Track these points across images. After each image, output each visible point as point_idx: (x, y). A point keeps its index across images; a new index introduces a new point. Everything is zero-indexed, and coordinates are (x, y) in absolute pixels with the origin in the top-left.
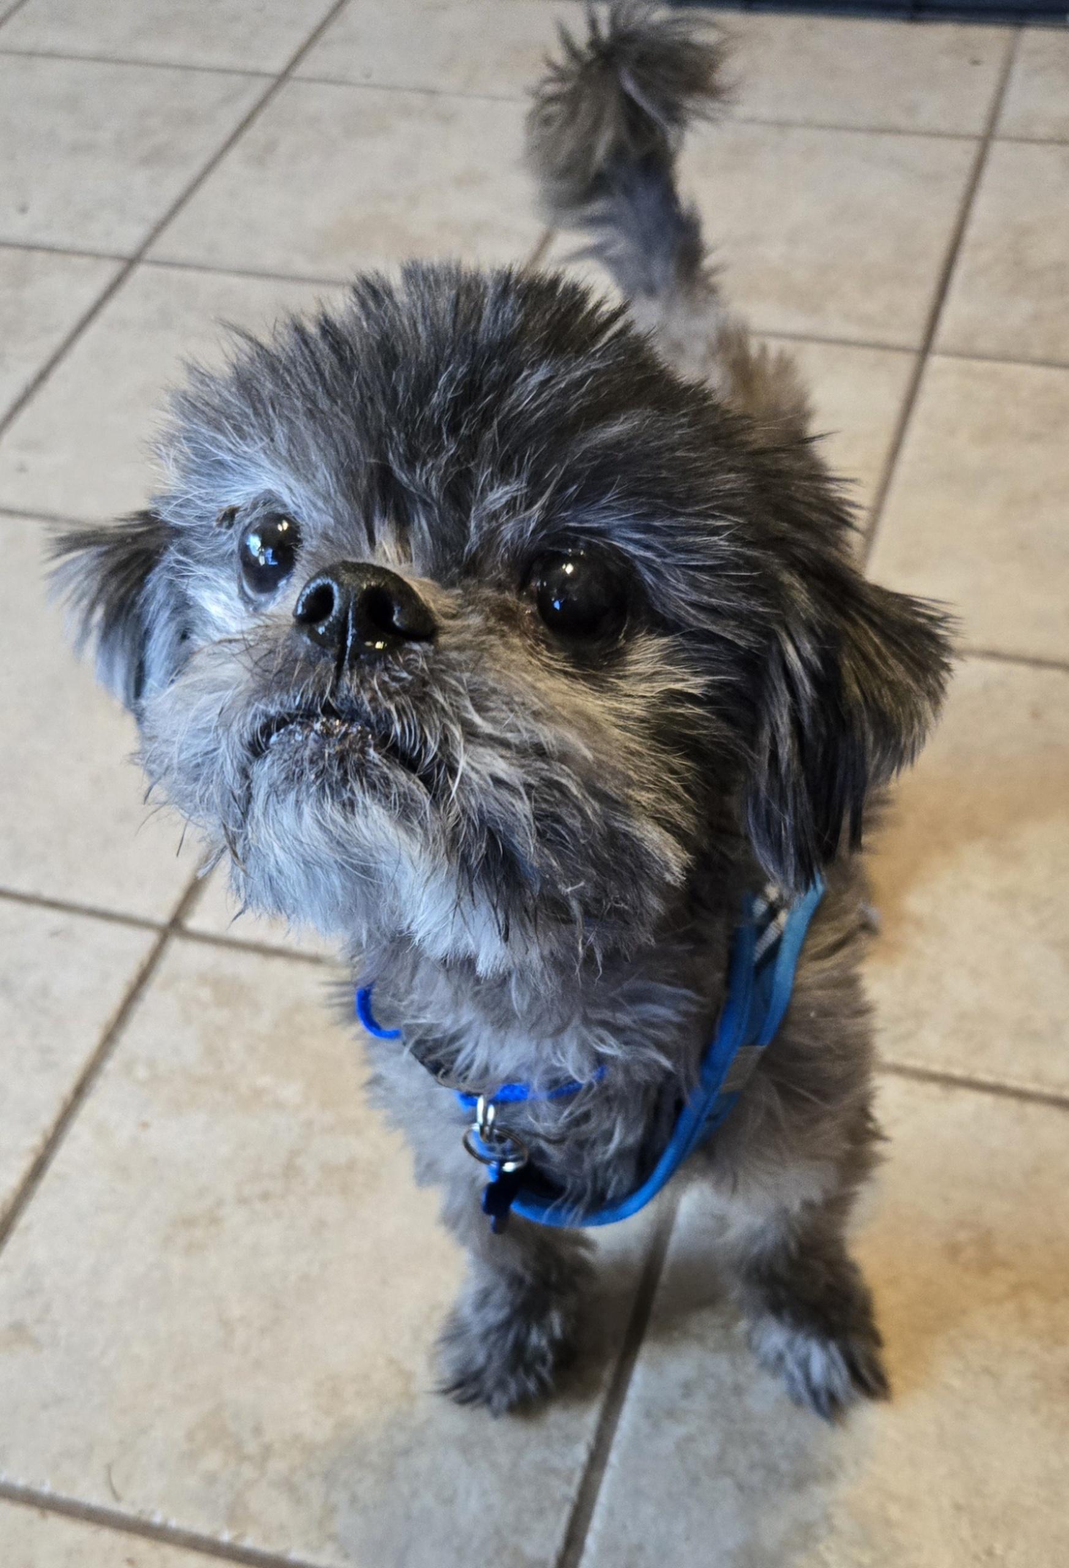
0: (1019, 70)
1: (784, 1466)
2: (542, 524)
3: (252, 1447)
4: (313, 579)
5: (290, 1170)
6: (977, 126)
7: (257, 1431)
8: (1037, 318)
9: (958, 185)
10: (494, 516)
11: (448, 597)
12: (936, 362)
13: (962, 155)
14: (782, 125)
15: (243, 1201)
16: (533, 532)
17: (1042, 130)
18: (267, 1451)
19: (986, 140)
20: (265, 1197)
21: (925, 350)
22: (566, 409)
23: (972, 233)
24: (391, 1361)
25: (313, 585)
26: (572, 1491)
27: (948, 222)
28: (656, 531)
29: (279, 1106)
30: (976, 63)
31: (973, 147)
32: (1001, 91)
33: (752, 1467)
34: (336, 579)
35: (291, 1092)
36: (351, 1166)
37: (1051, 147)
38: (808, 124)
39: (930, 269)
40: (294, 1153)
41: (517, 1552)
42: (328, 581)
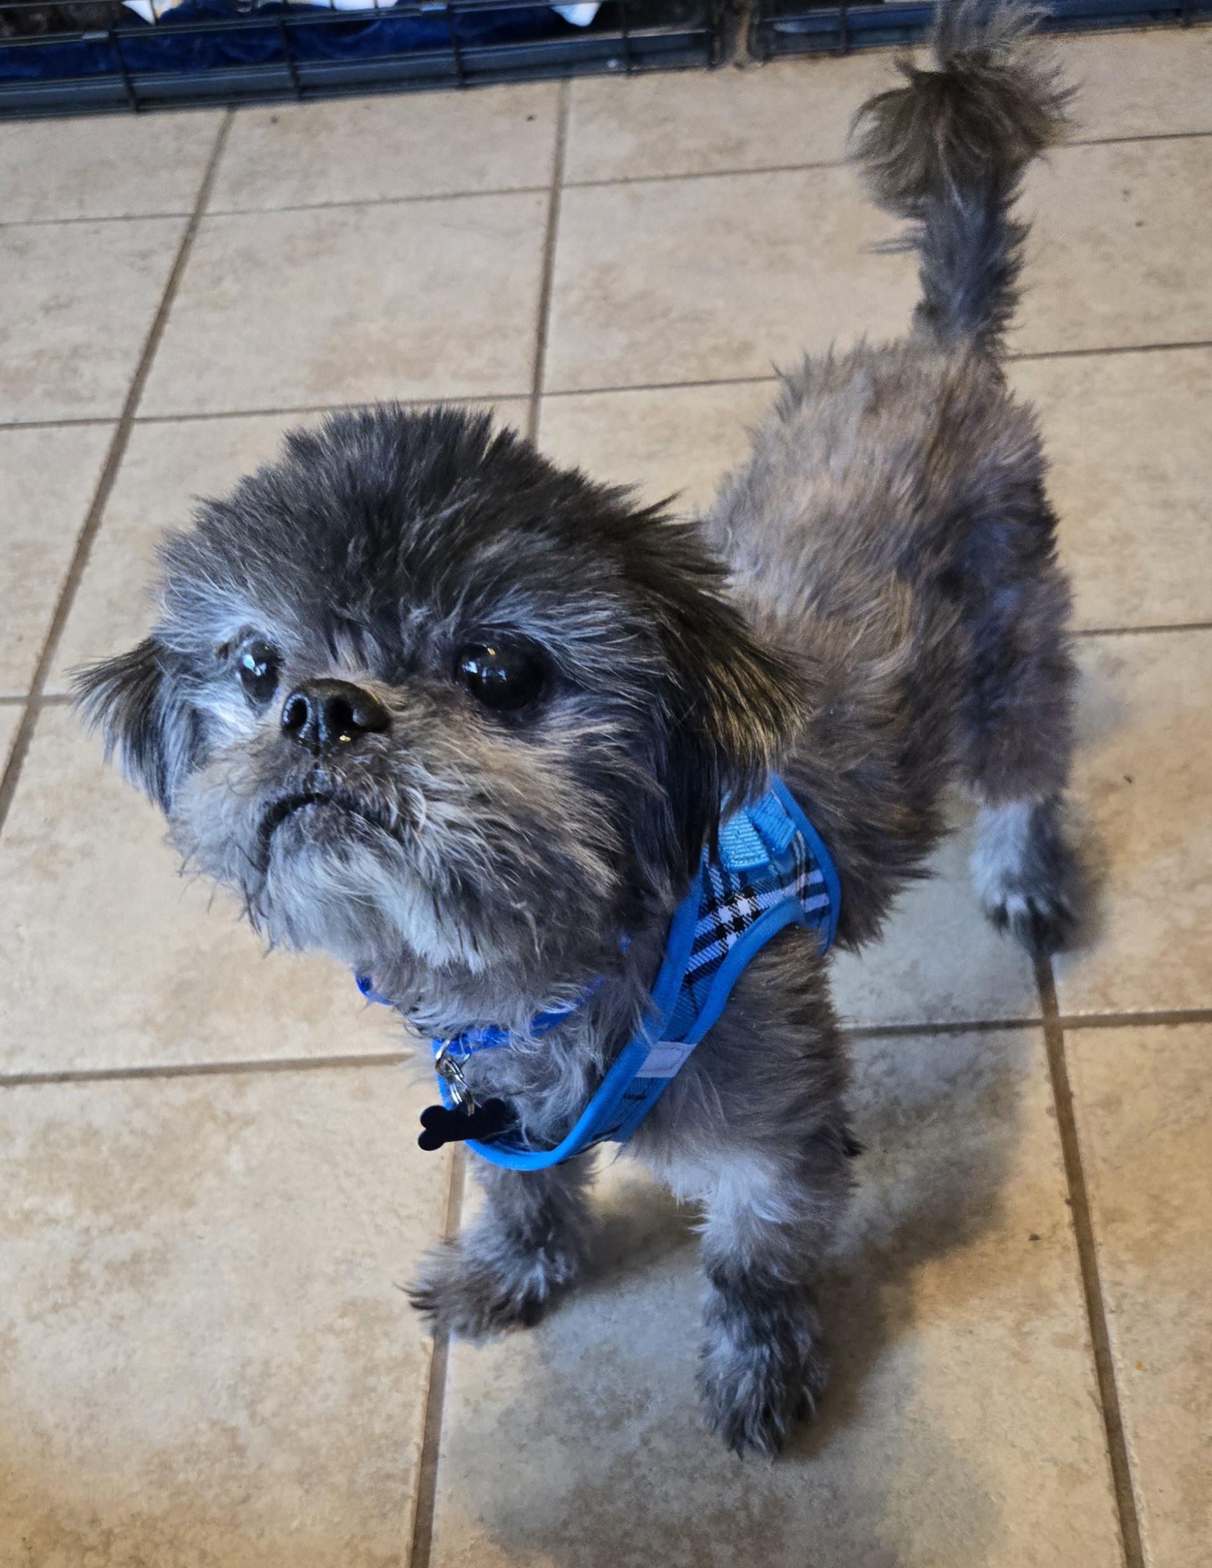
0: (572, 120)
1: (599, 1412)
2: (461, 626)
3: (93, 1538)
4: (289, 697)
5: (77, 1277)
6: (546, 180)
7: (94, 1521)
8: (632, 346)
9: (538, 236)
10: (421, 627)
11: (397, 693)
12: (545, 402)
13: (535, 207)
14: (359, 205)
15: (33, 1318)
16: (454, 633)
17: (604, 174)
18: (108, 1537)
19: (554, 191)
20: (56, 1308)
21: (536, 395)
22: (453, 541)
23: (558, 278)
24: (213, 1423)
25: (291, 701)
26: (411, 1490)
27: (535, 271)
28: (550, 617)
29: (52, 1221)
30: (530, 118)
31: (545, 198)
32: (560, 143)
33: (570, 1421)
34: (307, 695)
35: (62, 1206)
36: (136, 1258)
37: (614, 187)
38: (384, 201)
39: (526, 319)
40: (76, 1262)
41: (369, 1554)
42: (299, 696)
